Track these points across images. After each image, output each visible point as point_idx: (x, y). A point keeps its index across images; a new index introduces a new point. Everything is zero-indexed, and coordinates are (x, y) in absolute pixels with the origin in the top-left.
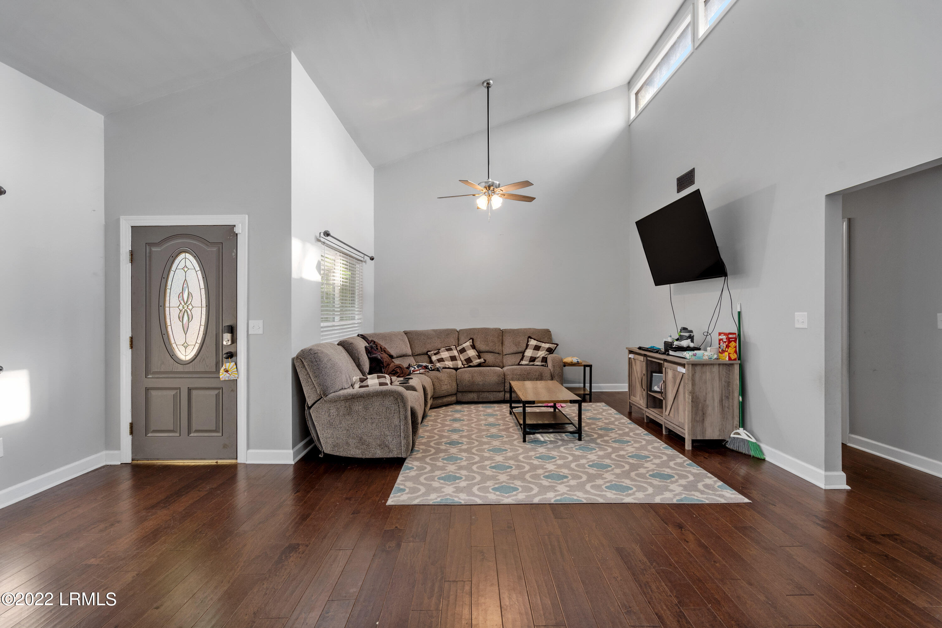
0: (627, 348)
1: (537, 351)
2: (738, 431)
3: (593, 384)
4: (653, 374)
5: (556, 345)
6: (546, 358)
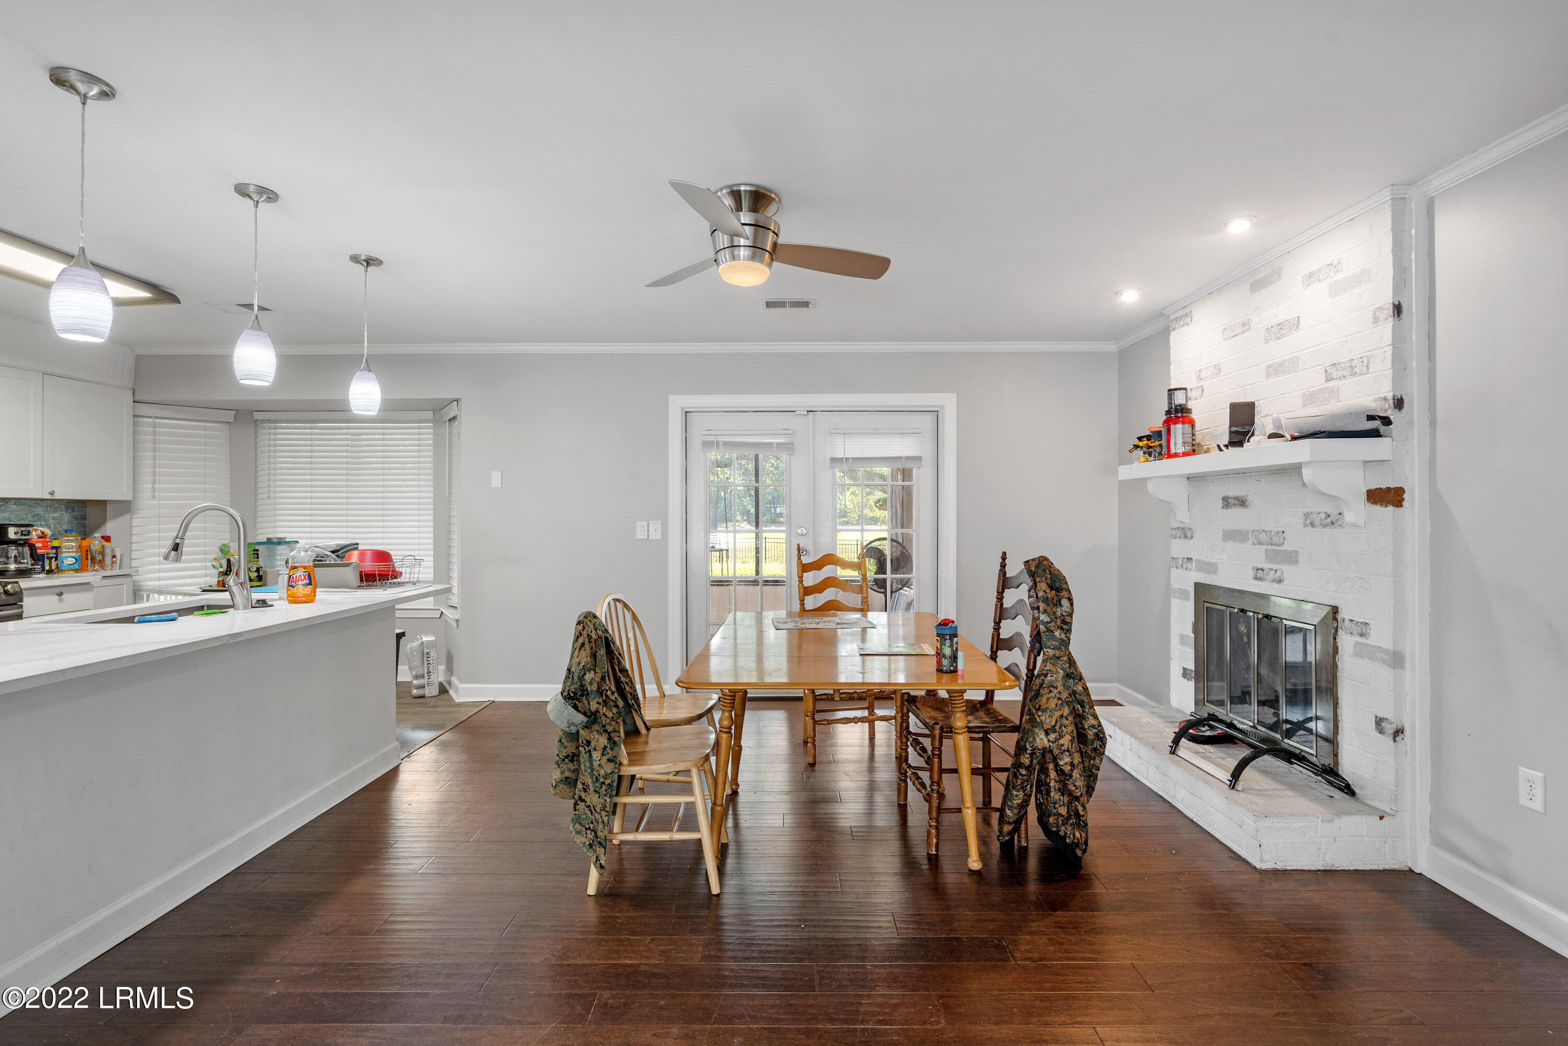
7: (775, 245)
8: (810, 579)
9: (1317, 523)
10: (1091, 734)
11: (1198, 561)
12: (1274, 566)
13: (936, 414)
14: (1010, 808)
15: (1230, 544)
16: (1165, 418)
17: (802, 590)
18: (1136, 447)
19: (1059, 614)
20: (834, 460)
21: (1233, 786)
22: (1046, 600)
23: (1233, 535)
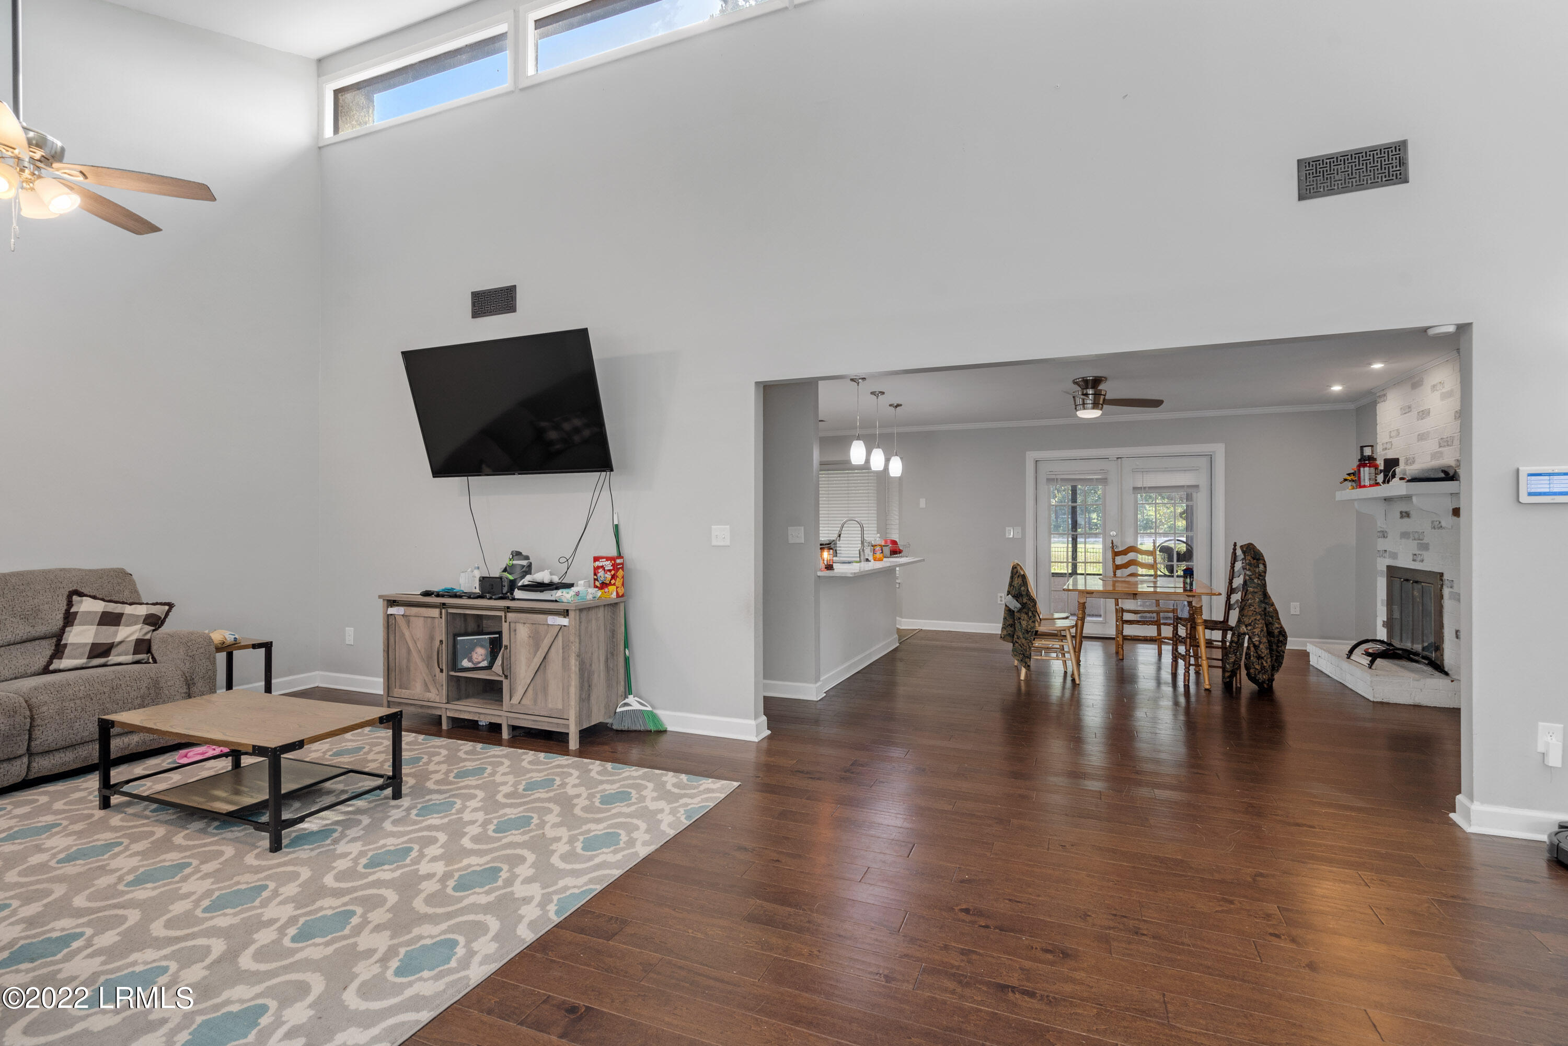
0: (380, 597)
1: (117, 627)
2: (626, 701)
3: (236, 686)
4: (458, 638)
5: (167, 608)
6: (149, 641)
7: (1104, 400)
8: (1120, 560)
9: (1436, 527)
10: (1276, 632)
11: (1390, 552)
12: (1420, 553)
13: (1211, 458)
14: (1228, 664)
15: (1404, 540)
16: (1358, 463)
17: (1114, 567)
18: (1345, 480)
19: (1257, 571)
20: (1135, 489)
21: (1370, 667)
22: (1250, 564)
23: (1405, 535)
